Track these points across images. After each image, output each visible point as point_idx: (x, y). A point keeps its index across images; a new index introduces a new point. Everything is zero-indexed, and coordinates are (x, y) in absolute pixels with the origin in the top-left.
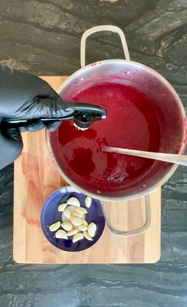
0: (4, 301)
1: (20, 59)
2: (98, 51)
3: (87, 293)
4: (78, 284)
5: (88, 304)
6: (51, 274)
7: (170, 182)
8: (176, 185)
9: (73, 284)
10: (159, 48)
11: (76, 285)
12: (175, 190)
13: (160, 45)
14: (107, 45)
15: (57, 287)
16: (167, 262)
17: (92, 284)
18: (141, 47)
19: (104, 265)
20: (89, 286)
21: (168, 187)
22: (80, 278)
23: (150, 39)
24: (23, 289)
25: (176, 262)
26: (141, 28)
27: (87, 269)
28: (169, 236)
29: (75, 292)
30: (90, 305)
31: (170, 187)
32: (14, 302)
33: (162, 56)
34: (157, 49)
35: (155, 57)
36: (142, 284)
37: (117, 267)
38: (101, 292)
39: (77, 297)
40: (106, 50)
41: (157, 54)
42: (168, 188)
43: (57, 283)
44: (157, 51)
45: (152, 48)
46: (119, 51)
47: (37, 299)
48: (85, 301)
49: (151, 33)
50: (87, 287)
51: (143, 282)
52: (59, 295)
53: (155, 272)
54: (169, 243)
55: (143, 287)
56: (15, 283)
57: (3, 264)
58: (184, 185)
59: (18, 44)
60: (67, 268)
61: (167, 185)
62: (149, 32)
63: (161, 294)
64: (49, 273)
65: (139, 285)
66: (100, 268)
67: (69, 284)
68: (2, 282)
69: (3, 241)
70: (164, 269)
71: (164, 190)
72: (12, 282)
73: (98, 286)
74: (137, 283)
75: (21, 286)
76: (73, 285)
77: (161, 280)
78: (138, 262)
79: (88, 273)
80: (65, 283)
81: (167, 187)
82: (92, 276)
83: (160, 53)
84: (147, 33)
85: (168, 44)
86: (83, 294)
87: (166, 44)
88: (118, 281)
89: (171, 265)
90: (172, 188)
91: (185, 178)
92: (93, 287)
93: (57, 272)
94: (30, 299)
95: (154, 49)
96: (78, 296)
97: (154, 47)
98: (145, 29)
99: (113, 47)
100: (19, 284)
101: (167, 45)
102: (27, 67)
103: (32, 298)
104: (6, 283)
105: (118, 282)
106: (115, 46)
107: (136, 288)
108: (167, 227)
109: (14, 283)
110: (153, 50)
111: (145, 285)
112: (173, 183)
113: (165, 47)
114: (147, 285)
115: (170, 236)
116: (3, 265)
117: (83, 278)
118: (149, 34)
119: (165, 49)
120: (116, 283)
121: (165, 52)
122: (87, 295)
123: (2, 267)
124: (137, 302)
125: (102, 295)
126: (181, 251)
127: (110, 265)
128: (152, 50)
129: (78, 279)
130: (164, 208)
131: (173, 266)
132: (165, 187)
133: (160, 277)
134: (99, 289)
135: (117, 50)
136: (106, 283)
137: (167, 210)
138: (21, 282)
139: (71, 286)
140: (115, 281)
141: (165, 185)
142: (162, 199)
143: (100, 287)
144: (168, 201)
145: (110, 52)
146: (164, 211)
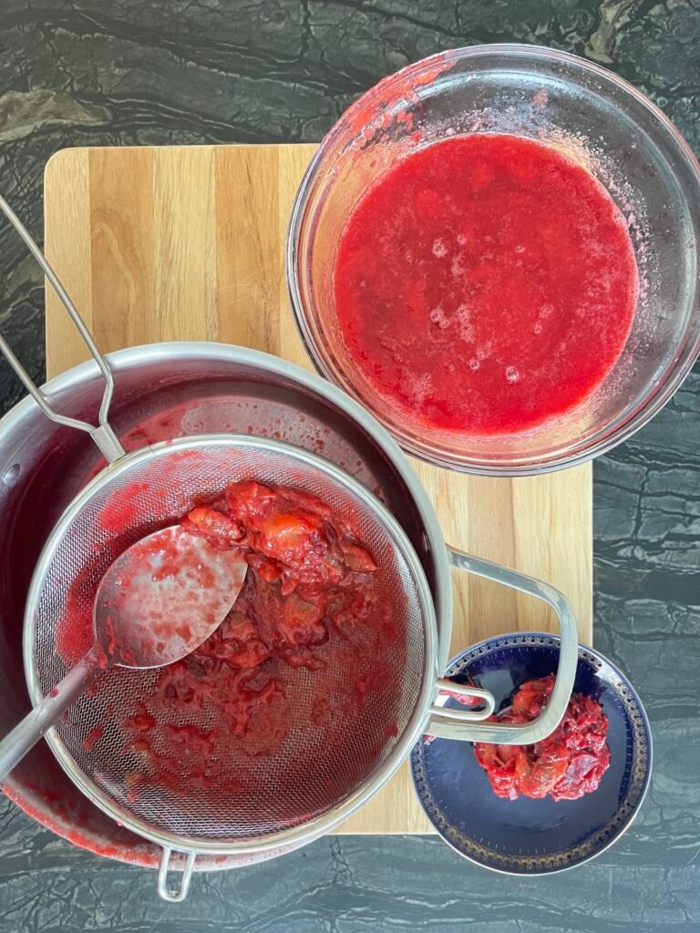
1: (71, 84)
2: (363, 47)
7: (640, 537)
8: (663, 546)
10: (594, 29)
12: (659, 564)
13: (598, 17)
14: (397, 23)
15: (229, 922)
17: (358, 909)
18: (526, 26)
20: (344, 916)
21: (632, 552)
22: (311, 890)
25: (665, 825)
27: (338, 856)
31: (639, 553)
34: (587, 34)
40: (392, 41)
42: (634, 557)
43: (227, 906)
44: (588, 39)
45: (568, 30)
50: (337, 920)
51: (545, 900)
56: (78, 906)
57: (34, 839)
58: (694, 547)
59: (61, 30)
61: (629, 545)
65: (529, 912)
68: (33, 903)
71: (617, 566)
74: (521, 904)
76: (288, 915)
77: (610, 892)
81: (629, 554)
83: (598, 49)
85: (630, 15)
87: (620, 13)
88: (454, 898)
89: (646, 838)
90: (646, 557)
91: (696, 517)
95: (574, 34)
97: (574, 25)
99: (419, 28)
101: (625, 19)
102: (94, 114)
104: (48, 905)
105: (452, 902)
106: (426, 25)
107: (518, 923)
109: (75, 906)
110: (572, 38)
112: (653, 540)
113: (618, 26)
116: (32, 844)
119: (615, 32)
121: (618, 43)
123: (29, 851)
126: (685, 788)
127: (420, 840)
128: (567, 39)
130: (618, 630)
131: (652, 841)
132: (622, 552)
133: (607, 883)
134: (381, 926)
135: (437, 39)
136: (409, 904)
137: (631, 637)
138: (98, 900)
139: (279, 918)
140: (443, 900)
141: (624, 546)
142: (611, 597)
143: (387, 922)
144: (635, 605)
145: (408, 48)
146: (618, 642)
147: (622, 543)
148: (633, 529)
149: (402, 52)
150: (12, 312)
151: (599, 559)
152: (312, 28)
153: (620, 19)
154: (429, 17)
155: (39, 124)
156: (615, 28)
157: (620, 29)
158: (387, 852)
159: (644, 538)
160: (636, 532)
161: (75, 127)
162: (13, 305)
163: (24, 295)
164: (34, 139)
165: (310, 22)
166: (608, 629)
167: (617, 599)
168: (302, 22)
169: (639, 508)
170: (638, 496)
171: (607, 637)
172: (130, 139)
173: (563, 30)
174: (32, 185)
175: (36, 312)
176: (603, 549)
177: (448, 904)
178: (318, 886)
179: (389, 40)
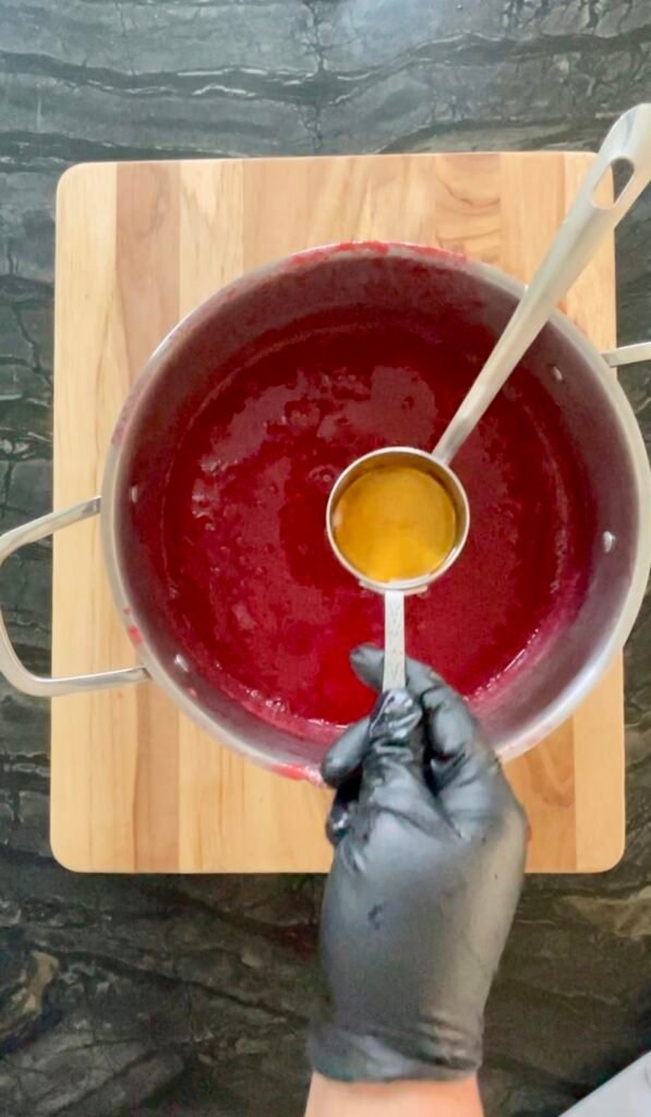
0: (625, 11)
1: (598, 942)
2: (287, 973)
3: (313, 49)
4: (348, 79)
5: (309, 10)
6: (451, 113)
7: (6, 463)
9: (369, 78)
10: (48, 988)
11: (357, 78)
13: (45, 999)
14: (253, 997)
15: (429, 66)
16: (21, 169)
17: (295, 82)
18: (118, 991)
19: (250, 150)
20: (309, 75)
21: (14, 448)
22: (342, 101)
23: (84, 1023)
24: (556, 57)
26: (118, 1068)
27: (315, 135)
28: (11, 264)
29: (357, 49)
30: (304, 7)
31: (7, 446)
32: (586, 8)
33: (36, 954)
34: (55, 983)
35: (65, 949)
36: (109, 88)
37: (206, 145)
38: (262, 55)
39: (351, 32)
40: (256, 978)
41: (55, 962)
42: (13, 444)
43: (429, 81)
44: (56, 976)
45: (75, 987)
46: (205, 974)
47: (501, 21)
48: (321, 21)
49: (77, 1048)
50: (316, 70)
51: (105, 96)
52: (419, 39)
53: (65, 132)
54: (9, 238)
55: (108, 76)
56: (587, 77)
60: (394, 138)
61: (17, 455)
62: (85, 1052)
63: (40, 52)
64: (458, 118)
65: (122, 82)
67: (385, 78)
68: (637, 78)
69: (638, 231)
70: (27, 144)
71: (30, 434)
72: (598, 82)
73: (272, 75)
74: (130, 91)
75: (564, 65)
76: (363, 77)
77: (39, 104)
78: (141, 165)
79: (313, 120)
80: (398, 83)
81: (17, 445)
82: (296, 109)
83: (46, 964)
84: (95, 1049)
85: (11, 1002)
86: (328, 45)
87: (21, 1003)
88: (198, 96)
92: (293, 69)
93: (428, 122)
94: (530, 20)
95: (70, 982)
96: (346, 35)
97: (68, 993)
98: (102, 1065)
99: (228, 991)
100: (571, 73)
101: (17, 998)
102: (571, 909)
105: (199, 92)
106: (221, 994)
107: (132, 70)
108: (19, 298)
109: (591, 76)
110: (71, 978)
111: (97, 83)
113: (24, 991)
114: (92, 85)
115: (7, 263)
117: (331, 103)
118: (88, 1042)
119: (26, 984)
120: (208, 88)
121: (24, 972)
122: (315, 41)
124: (128, 22)
125: (258, 44)
128: (76, 976)
129: (348, 99)
130: (29, 369)
132: (24, 447)
133: (43, 113)
134: (270, 66)
135: (210, 979)
136: (243, 88)
137: (15, 361)
138: (566, 83)
139: (376, 72)
140: (209, 94)
141: (23, 453)
142: (36, 402)
143: (265, 70)
144: (12, 394)
145: (241, 970)
146: (29, 358)
148: (14, 470)
149: (248, 967)
151: (48, 441)
153: (21, 998)
154: (219, 1003)
155: (631, 899)
156: (28, 989)
157: (21, 988)
158: (266, 141)
160: (10, 468)
161: (593, 895)
164: (637, 883)
166: (37, 370)
167: (31, 400)
169: (7, 493)
170: (8, 505)
171: (40, 361)
173: (81, 987)
174: (638, 834)
175: (633, 701)
176: (44, 450)
177: (204, 90)
178: (337, 105)
179: (260, 980)
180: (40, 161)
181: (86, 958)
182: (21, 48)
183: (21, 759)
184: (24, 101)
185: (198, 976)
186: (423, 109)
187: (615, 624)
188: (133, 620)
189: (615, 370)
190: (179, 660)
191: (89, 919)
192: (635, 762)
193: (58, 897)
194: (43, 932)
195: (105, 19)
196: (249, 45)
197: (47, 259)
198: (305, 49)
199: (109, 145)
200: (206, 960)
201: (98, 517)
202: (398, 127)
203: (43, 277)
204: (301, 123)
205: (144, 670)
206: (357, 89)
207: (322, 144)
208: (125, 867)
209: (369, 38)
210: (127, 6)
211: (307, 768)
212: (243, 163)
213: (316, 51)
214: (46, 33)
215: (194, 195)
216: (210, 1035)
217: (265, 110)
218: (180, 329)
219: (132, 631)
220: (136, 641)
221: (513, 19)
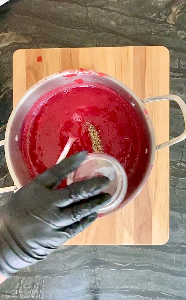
0: (12, 283)
1: (20, 31)
2: (103, 20)
3: (97, 275)
4: (87, 267)
5: (98, 286)
6: (59, 257)
7: (183, 160)
10: (170, 14)
11: (85, 267)
13: (171, 11)
14: (113, 13)
15: (65, 269)
16: (179, 244)
17: (102, 266)
18: (150, 14)
19: (115, 247)
20: (98, 268)
23: (159, 4)
24: (30, 271)
27: (96, 251)
28: (182, 217)
29: (84, 274)
30: (99, 287)
31: (183, 165)
32: (22, 284)
33: (173, 23)
34: (168, 16)
35: (166, 24)
36: (154, 266)
37: (126, 249)
38: (111, 274)
39: (86, 280)
41: (168, 21)
42: (181, 166)
43: (64, 265)
46: (126, 19)
47: (45, 282)
48: (95, 283)
50: (96, 269)
51: (156, 264)
52: (67, 277)
53: (167, 254)
54: (183, 224)
55: (155, 270)
59: (17, 15)
60: (74, 250)
61: (180, 162)
63: (174, 277)
64: (57, 255)
65: (151, 268)
66: (110, 250)
67: (77, 266)
70: (178, 251)
71: (176, 168)
73: (108, 268)
74: (148, 265)
75: (28, 269)
76: (82, 267)
77: (174, 262)
78: (145, 244)
79: (97, 255)
80: (74, 265)
81: (180, 165)
82: (101, 259)
83: (170, 20)
85: (180, 9)
86: (93, 276)
87: (177, 9)
88: (129, 263)
89: (184, 246)
90: (185, 166)
92: (102, 270)
93: (65, 254)
94: (37, 281)
95: (164, 16)
96: (87, 278)
97: (164, 13)
99: (119, 14)
101: (179, 11)
102: (27, 39)
103: (40, 280)
105: (129, 264)
106: (121, 13)
107: (147, 271)
108: (180, 207)
110: (163, 17)
111: (157, 267)
114: (159, 267)
115: (183, 217)
117: (92, 260)
119: (176, 15)
120: (126, 265)
121: (177, 18)
122: (96, 277)
124: (149, 285)
125: (112, 277)
127: (119, 247)
129: (87, 261)
130: (177, 187)
132: (178, 164)
133: (173, 259)
134: (109, 271)
135: (124, 18)
136: (116, 265)
137: (180, 189)
139: (79, 268)
140: (126, 263)
141: (178, 163)
142: (174, 177)
143: (110, 270)
144: (181, 179)
145: (116, 20)
146: (176, 190)
147: (178, 162)
148: (181, 158)
149: (114, 21)
150: (3, 96)
151: (171, 166)
152: (89, 15)
153: (177, 11)
154: (122, 11)
155: (11, 42)
156: (175, 13)
157: (177, 13)
159: (184, 160)
161: (21, 43)
162: (3, 94)
163: (7, 91)
164: (9, 47)
165: (88, 13)
166: (174, 186)
167: (176, 178)
168: (86, 13)
169: (183, 152)
170: (182, 148)
171: (173, 189)
172: (36, 47)
173: (161, 14)
175: (10, 95)
176: (172, 163)
177: (127, 265)
178: (90, 259)
179: (111, 18)
180: (174, 246)
181: (159, 22)
182: (180, 278)
183: (178, 77)
184: (178, 263)
185: (128, 19)
186: (66, 257)
187: (15, 116)
188: (146, 116)
189: (14, 185)
190: (133, 105)
191: (158, 33)
192: (10, 79)
193: (167, 39)
194: (171, 29)
195: (155, 286)
196: (115, 277)
197: (172, 218)
198: (99, 275)
199: (154, 250)
200: (125, 23)
201: (156, 145)
202: (73, 253)
203: (173, 213)
204: (100, 255)
205: (143, 102)
206: (85, 264)
207: (94, 248)
208: (148, 48)
209: (81, 278)
210: (149, 289)
211: (98, 76)
212: (116, 244)
213: (96, 275)
214: (172, 282)
215: (130, 235)
216: (124, 2)
217: (110, 259)
218: (134, 197)
219: (147, 113)
220: (145, 110)
221: (42, 282)
